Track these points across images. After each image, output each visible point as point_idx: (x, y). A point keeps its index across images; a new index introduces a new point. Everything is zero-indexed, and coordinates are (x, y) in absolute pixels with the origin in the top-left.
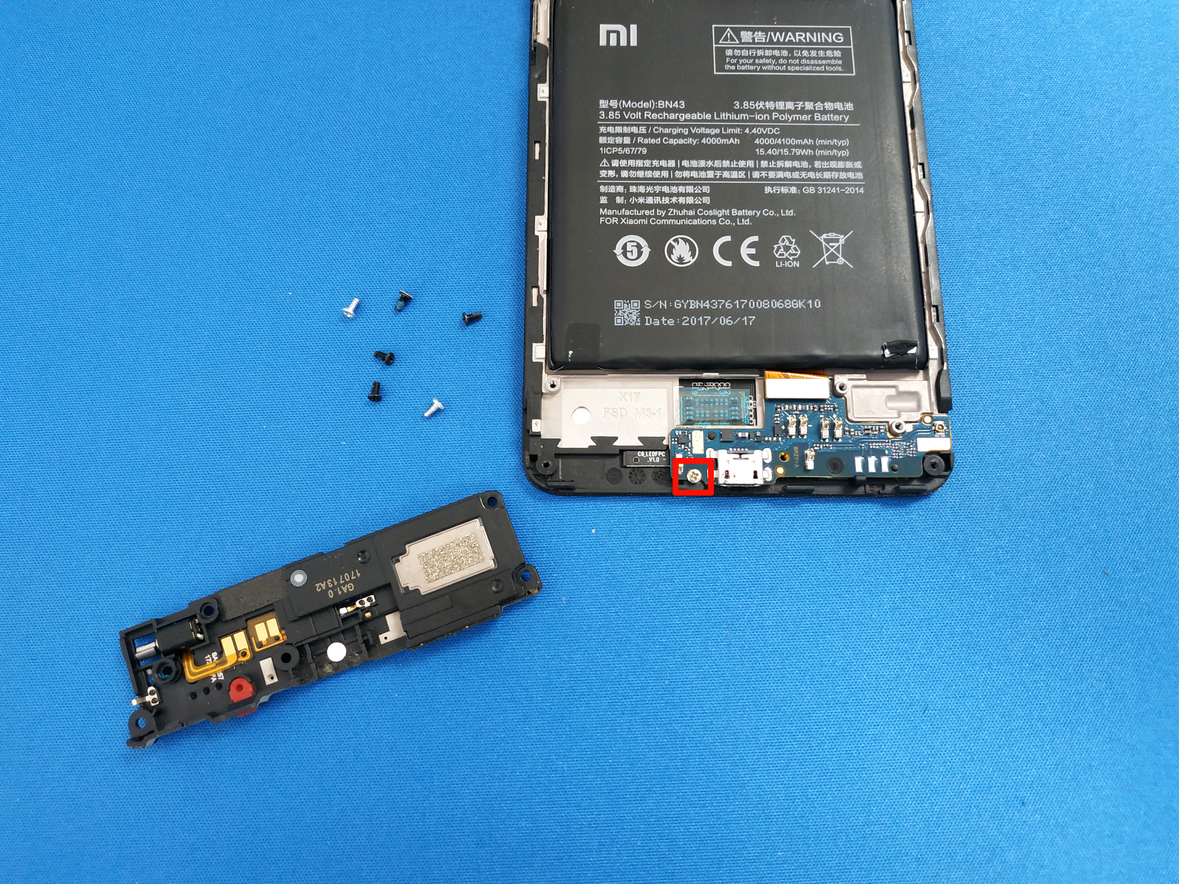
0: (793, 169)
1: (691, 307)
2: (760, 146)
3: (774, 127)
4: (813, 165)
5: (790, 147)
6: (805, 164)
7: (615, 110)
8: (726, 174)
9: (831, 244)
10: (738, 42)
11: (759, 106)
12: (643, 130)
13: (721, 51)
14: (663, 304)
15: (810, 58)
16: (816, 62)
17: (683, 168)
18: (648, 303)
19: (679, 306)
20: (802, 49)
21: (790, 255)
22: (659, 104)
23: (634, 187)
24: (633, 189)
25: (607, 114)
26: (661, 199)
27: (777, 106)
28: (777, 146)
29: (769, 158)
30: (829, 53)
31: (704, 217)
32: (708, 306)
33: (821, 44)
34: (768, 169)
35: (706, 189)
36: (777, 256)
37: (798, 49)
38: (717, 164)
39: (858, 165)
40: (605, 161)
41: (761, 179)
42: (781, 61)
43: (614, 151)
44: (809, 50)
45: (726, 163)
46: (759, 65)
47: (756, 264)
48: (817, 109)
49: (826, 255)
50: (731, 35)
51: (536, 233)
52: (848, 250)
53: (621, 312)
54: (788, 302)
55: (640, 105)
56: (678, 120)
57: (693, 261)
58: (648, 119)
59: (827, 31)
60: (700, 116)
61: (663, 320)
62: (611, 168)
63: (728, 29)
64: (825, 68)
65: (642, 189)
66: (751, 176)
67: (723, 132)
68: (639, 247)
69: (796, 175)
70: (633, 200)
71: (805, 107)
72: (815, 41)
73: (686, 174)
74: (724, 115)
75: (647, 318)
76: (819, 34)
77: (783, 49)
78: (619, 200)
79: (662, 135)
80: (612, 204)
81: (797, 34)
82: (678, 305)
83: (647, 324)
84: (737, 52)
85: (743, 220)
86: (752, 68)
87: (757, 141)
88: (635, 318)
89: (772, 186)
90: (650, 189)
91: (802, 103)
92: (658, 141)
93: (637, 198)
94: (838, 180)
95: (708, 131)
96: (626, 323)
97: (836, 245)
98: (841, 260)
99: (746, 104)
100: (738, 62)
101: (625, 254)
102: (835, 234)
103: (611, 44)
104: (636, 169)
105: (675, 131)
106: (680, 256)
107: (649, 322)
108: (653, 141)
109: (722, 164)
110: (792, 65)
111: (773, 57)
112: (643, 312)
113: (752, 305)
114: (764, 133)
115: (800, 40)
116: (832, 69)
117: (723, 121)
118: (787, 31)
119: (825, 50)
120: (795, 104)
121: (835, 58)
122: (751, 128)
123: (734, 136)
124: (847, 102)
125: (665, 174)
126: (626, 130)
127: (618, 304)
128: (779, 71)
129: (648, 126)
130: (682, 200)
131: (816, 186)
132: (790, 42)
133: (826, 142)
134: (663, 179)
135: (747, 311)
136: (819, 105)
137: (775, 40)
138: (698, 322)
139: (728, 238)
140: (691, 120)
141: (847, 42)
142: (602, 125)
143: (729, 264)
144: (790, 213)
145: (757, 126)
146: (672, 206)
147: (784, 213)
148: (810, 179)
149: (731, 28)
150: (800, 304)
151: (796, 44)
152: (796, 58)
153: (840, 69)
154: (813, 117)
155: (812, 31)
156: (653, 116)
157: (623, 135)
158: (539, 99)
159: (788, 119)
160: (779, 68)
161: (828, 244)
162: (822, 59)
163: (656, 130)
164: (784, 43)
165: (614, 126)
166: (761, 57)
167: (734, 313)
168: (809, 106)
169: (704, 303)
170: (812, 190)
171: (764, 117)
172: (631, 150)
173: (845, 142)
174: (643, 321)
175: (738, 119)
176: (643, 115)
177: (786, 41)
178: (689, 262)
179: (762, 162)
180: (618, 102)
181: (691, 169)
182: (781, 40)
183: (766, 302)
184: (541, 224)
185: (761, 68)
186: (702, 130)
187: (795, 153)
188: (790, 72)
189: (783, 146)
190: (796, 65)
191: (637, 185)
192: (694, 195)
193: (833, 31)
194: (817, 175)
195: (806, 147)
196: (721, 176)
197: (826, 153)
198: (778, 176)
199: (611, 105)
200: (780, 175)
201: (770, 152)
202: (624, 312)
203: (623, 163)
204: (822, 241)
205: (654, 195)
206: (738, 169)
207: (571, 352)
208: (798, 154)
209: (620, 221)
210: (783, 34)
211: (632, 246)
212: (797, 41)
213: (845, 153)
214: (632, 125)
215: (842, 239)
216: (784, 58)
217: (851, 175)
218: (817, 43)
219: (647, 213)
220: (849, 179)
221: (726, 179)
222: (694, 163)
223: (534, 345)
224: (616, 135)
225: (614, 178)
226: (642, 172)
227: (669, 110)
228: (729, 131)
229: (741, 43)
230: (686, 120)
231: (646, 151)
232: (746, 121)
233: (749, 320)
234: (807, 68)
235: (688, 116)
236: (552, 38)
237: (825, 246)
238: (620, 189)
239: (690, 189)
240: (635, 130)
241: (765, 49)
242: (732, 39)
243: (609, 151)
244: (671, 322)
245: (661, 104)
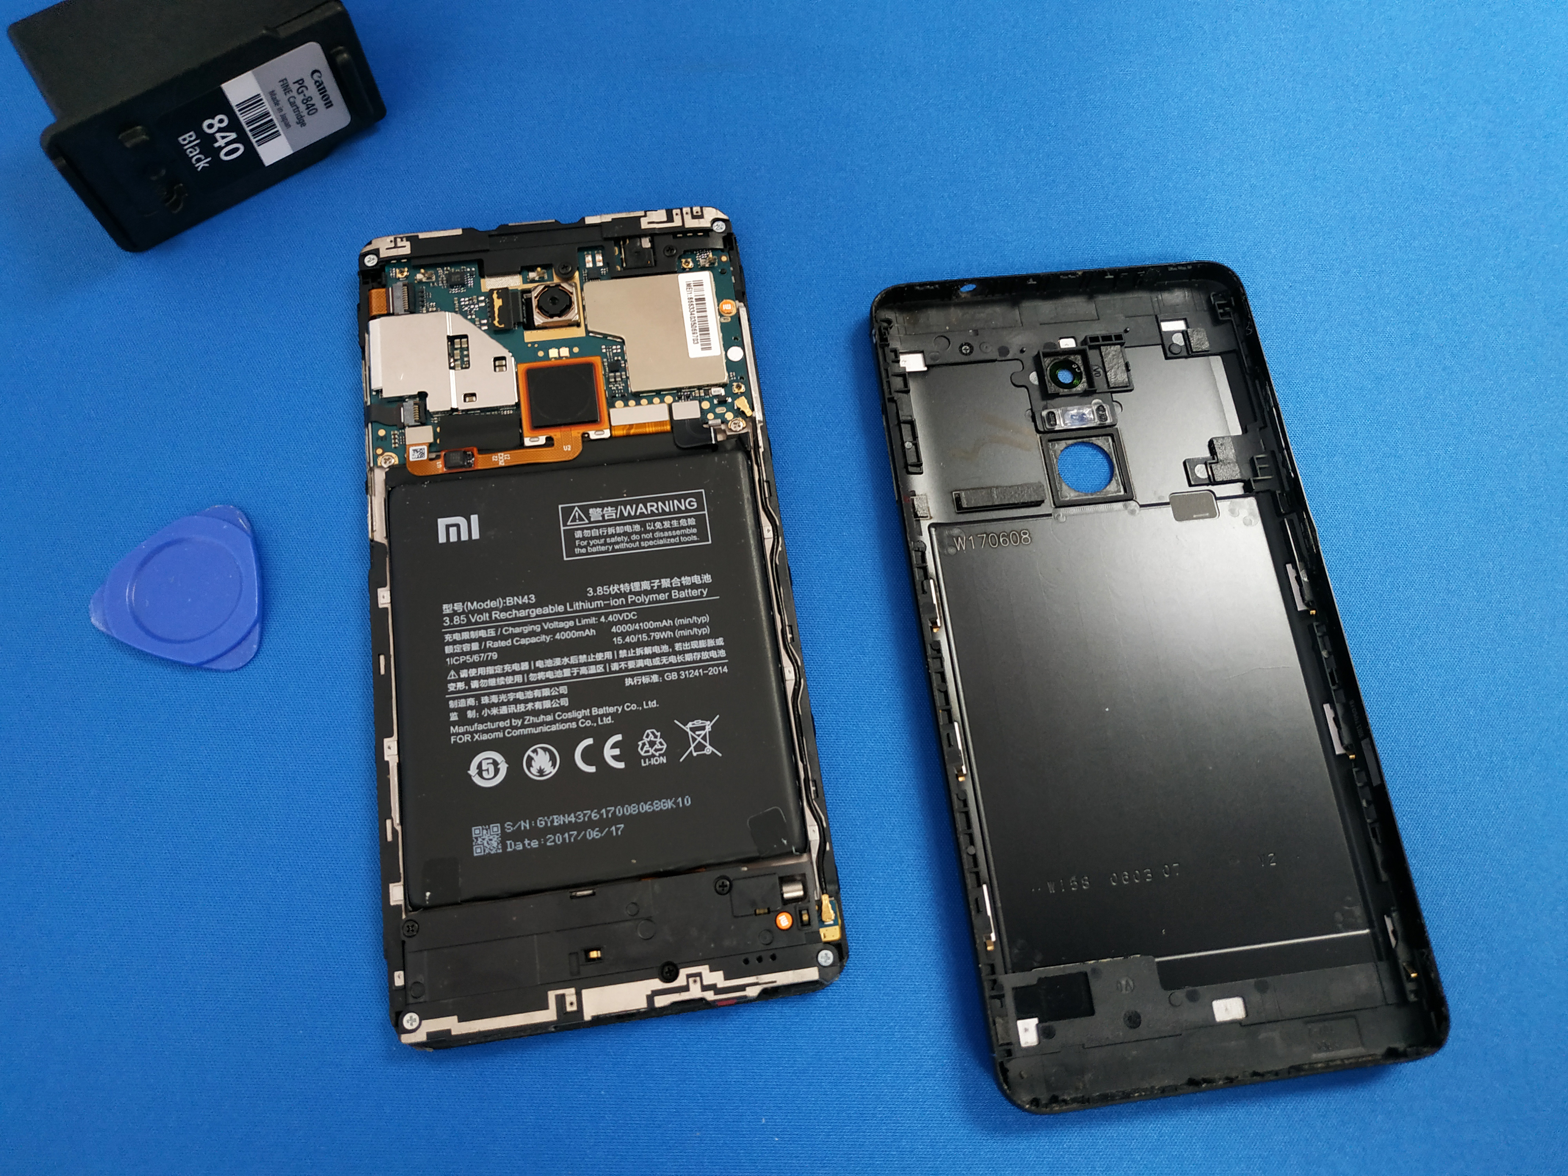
0: (653, 656)
1: (555, 824)
2: (617, 635)
3: (630, 611)
4: (673, 648)
5: (648, 631)
6: (665, 648)
7: (460, 614)
8: (583, 670)
9: (698, 733)
10: (587, 521)
11: (613, 590)
12: (492, 632)
13: (570, 534)
14: (525, 825)
15: (663, 530)
16: (670, 533)
17: (537, 670)
18: (508, 825)
19: (541, 824)
20: (655, 521)
21: (656, 750)
22: (508, 602)
23: (486, 697)
24: (485, 700)
25: (451, 620)
26: (516, 707)
27: (632, 588)
28: (635, 632)
29: (628, 646)
30: (683, 522)
31: (563, 721)
32: (573, 820)
33: (674, 512)
34: (627, 659)
35: (564, 690)
36: (642, 753)
37: (650, 521)
38: (574, 660)
39: (720, 642)
40: (452, 673)
41: (621, 671)
42: (634, 537)
43: (461, 660)
44: (661, 521)
45: (583, 658)
46: (610, 544)
47: (621, 765)
48: (674, 586)
49: (693, 746)
50: (579, 514)
51: (386, 759)
52: (715, 738)
53: (480, 840)
54: (657, 804)
55: (487, 605)
56: (528, 617)
57: (554, 771)
58: (497, 620)
59: (679, 498)
60: (552, 610)
61: (527, 842)
62: (460, 680)
63: (576, 508)
64: (680, 539)
65: (495, 699)
66: (610, 668)
67: (578, 624)
68: (495, 763)
69: (656, 661)
70: (485, 713)
71: (661, 585)
72: (667, 510)
73: (541, 676)
74: (578, 605)
75: (508, 842)
76: (671, 502)
77: (635, 523)
78: (471, 714)
79: (512, 636)
80: (463, 720)
81: (648, 504)
82: (541, 823)
83: (509, 850)
84: (587, 533)
85: (604, 719)
86: (603, 548)
87: (614, 630)
88: (495, 844)
89: (632, 676)
90: (503, 697)
91: (658, 581)
92: (508, 643)
93: (490, 710)
94: (701, 661)
95: (562, 625)
96: (487, 852)
97: (703, 733)
98: (709, 750)
99: (599, 590)
100: (588, 544)
101: (480, 774)
102: (700, 721)
103: (452, 540)
104: (487, 677)
105: (527, 629)
106: (540, 767)
107: (511, 848)
108: (503, 644)
109: (579, 660)
110: (645, 540)
111: (625, 534)
112: (504, 837)
113: (620, 811)
114: (621, 619)
115: (652, 511)
116: (687, 539)
117: (576, 611)
118: (637, 502)
119: (678, 519)
120: (651, 583)
121: (689, 527)
122: (606, 615)
123: (589, 626)
124: (705, 574)
125: (519, 678)
126: (474, 635)
127: (476, 831)
128: (633, 549)
129: (496, 628)
130: (538, 705)
131: (678, 671)
132: (642, 515)
133: (685, 621)
134: (517, 684)
135: (615, 820)
136: (676, 581)
137: (626, 514)
138: (564, 839)
139: (589, 741)
140: (543, 615)
141: (700, 507)
142: (446, 633)
143: (592, 769)
144: (653, 704)
145: (612, 613)
146: (528, 713)
147: (647, 705)
148: (671, 664)
149: (578, 506)
150: (669, 804)
151: (648, 516)
152: (649, 532)
153: (695, 538)
154: (670, 596)
155: (663, 500)
156: (501, 616)
157: (470, 641)
158: (380, 606)
159: (645, 601)
160: (632, 545)
161: (694, 733)
162: (676, 529)
163: (506, 631)
164: (635, 517)
165: (460, 632)
166: (613, 536)
167: (602, 824)
168: (665, 583)
169: (568, 816)
170: (674, 676)
171: (620, 601)
172: (480, 657)
173: (705, 619)
174: (505, 847)
175: (593, 607)
176: (490, 617)
177: (638, 514)
178: (550, 773)
179: (621, 652)
180: (463, 605)
181: (546, 669)
182: (633, 514)
183: (634, 807)
184: (389, 748)
185: (613, 547)
186: (555, 625)
187: (654, 637)
188: (644, 548)
189: (641, 631)
190: (648, 540)
191: (489, 695)
192: (551, 698)
193: (685, 497)
194: (678, 658)
195: (665, 629)
196: (578, 673)
197: (686, 633)
198: (638, 666)
199: (456, 608)
200: (640, 663)
201: (628, 640)
202: (484, 839)
203: (473, 672)
204: (688, 730)
205: (508, 703)
206: (596, 663)
207: (428, 894)
208: (657, 638)
209: (473, 737)
210: (634, 506)
211: (488, 764)
212: (649, 512)
213: (706, 631)
214: (479, 629)
215: (708, 726)
216: (636, 533)
217: (713, 654)
218: (670, 513)
219: (502, 724)
220: (712, 659)
221: (584, 676)
222: (549, 663)
223: (391, 885)
224: (462, 642)
225: (464, 691)
226: (494, 679)
227: (518, 607)
228: (584, 622)
229: (590, 522)
230: (537, 616)
231: (496, 656)
232: (601, 608)
233: (617, 829)
234: (661, 542)
235: (539, 611)
236: (389, 537)
237: (692, 736)
238: (471, 702)
239: (546, 692)
240: (482, 634)
241: (615, 525)
242: (581, 519)
243: (456, 660)
244: (535, 844)
245: (510, 601)
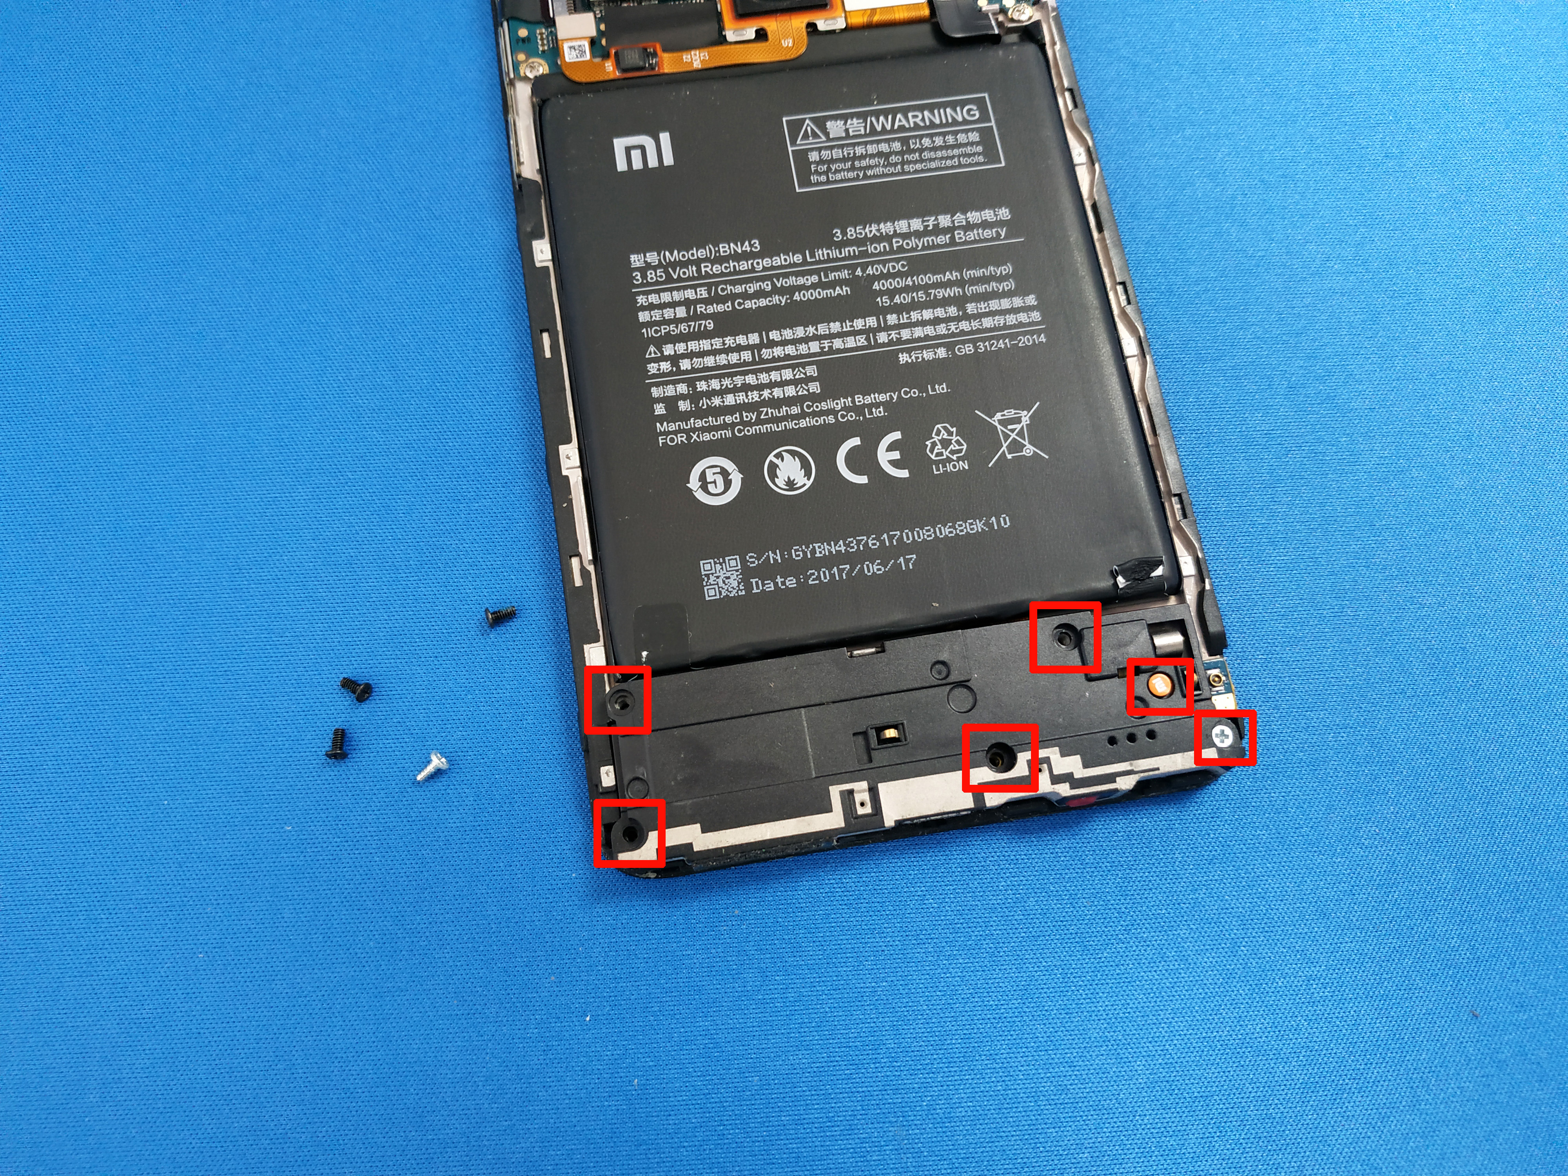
0: (936, 321)
1: (818, 555)
2: (881, 293)
3: (897, 260)
4: (965, 310)
5: (926, 288)
6: (952, 311)
7: (655, 268)
8: (838, 344)
9: (1010, 427)
10: (824, 139)
11: (871, 231)
12: (703, 292)
13: (802, 156)
14: (775, 557)
15: (935, 149)
16: (944, 153)
17: (772, 344)
18: (751, 557)
19: (799, 556)
20: (921, 137)
21: (953, 452)
22: (721, 250)
23: (703, 382)
24: (702, 386)
25: (644, 276)
26: (747, 396)
27: (897, 228)
28: (907, 289)
29: (898, 309)
30: (962, 138)
31: (815, 414)
32: (843, 549)
33: (947, 125)
34: (899, 327)
35: (812, 371)
36: (933, 457)
37: (915, 137)
38: (822, 329)
39: (1031, 300)
40: (652, 349)
41: (891, 343)
42: (893, 159)
43: (663, 331)
44: (931, 136)
45: (835, 327)
46: (861, 169)
47: (904, 474)
48: (956, 225)
49: (1005, 445)
50: (812, 129)
51: (565, 472)
52: (1036, 433)
53: (712, 578)
54: (960, 526)
55: (693, 255)
56: (753, 270)
57: (809, 483)
58: (708, 276)
59: (953, 105)
60: (785, 260)
61: (779, 580)
62: (664, 358)
63: (807, 121)
64: (959, 161)
65: (715, 384)
66: (876, 340)
67: (823, 280)
68: (724, 473)
69: (942, 329)
70: (704, 403)
71: (939, 224)
72: (937, 121)
73: (778, 351)
74: (821, 253)
75: (754, 581)
76: (942, 111)
77: (894, 140)
78: (684, 406)
79: (733, 297)
80: (673, 414)
81: (910, 115)
82: (797, 554)
83: (755, 591)
84: (826, 154)
85: (874, 410)
86: (851, 175)
87: (876, 286)
88: (735, 584)
89: (909, 351)
90: (727, 382)
91: (933, 218)
92: (728, 307)
93: (710, 400)
94: (1006, 327)
95: (801, 281)
96: (724, 594)
97: (1018, 427)
98: (1029, 450)
99: (851, 232)
100: (829, 169)
101: (704, 487)
102: (1013, 411)
103: (635, 167)
104: (702, 354)
105: (752, 288)
106: (789, 478)
107: (758, 588)
108: (720, 308)
109: (829, 329)
110: (909, 162)
111: (880, 154)
112: (747, 574)
113: (908, 537)
114: (885, 272)
115: (915, 123)
116: (969, 161)
117: (820, 262)
118: (894, 112)
119: (955, 133)
120: (923, 221)
121: (972, 144)
122: (864, 267)
123: (840, 283)
124: (1000, 207)
125: (746, 356)
126: (677, 296)
127: (706, 566)
128: (892, 174)
129: (709, 286)
130: (777, 393)
131: (974, 342)
132: (902, 129)
133: (978, 273)
134: (745, 364)
135: (903, 548)
136: (959, 218)
137: (879, 128)
138: (832, 576)
139: (856, 441)
140: (773, 268)
141: (985, 117)
142: (639, 293)
143: (863, 480)
144: (942, 389)
145: (873, 263)
146: (764, 403)
147: (934, 390)
148: (963, 333)
149: (810, 119)
150: (979, 526)
151: (910, 129)
152: (914, 151)
153: (981, 159)
154: (953, 238)
155: (931, 108)
156: (714, 269)
157: (673, 305)
158: (538, 265)
159: (917, 246)
160: (892, 170)
161: (1006, 428)
162: (953, 147)
163: (723, 290)
164: (892, 131)
165: (657, 292)
166: (862, 157)
167: (884, 554)
168: (944, 221)
169: (835, 545)
170: (968, 349)
171: (881, 247)
172: (689, 326)
173: (1007, 269)
174: (748, 587)
175: (843, 255)
176: (699, 270)
177: (896, 127)
178: (805, 485)
179: (889, 317)
180: (659, 255)
181: (784, 343)
182: (888, 127)
183: (928, 531)
184: (568, 458)
185: (865, 173)
186: (792, 281)
187: (935, 295)
188: (909, 173)
189: (915, 288)
190: (916, 162)
191: (706, 379)
192: (795, 382)
193: (963, 104)
194: (972, 324)
195: (949, 284)
196: (830, 347)
197: (981, 289)
198: (916, 335)
199: (649, 261)
200: (919, 332)
201: (897, 300)
202: (718, 577)
203: (681, 348)
204: (996, 424)
205: (735, 390)
206: (855, 333)
207: (644, 654)
208: (940, 296)
209: (689, 438)
210: (890, 117)
211: (714, 474)
212: (912, 125)
213: (1010, 285)
214: (685, 288)
215: (1026, 417)
216: (897, 153)
217: (1023, 317)
218: (941, 125)
219: (729, 419)
220: (1021, 325)
221: (839, 351)
222: (788, 334)
223: (586, 647)
224: (662, 306)
225: (671, 373)
226: (712, 358)
227: (737, 257)
228: (832, 276)
229: (829, 139)
230: (765, 269)
231: (712, 325)
232: (855, 257)
233: (907, 561)
234: (933, 165)
235: (767, 262)
236: (543, 170)
237: (1002, 431)
238: (682, 388)
239: (788, 374)
240: (690, 294)
241: (866, 143)
242: (815, 135)
243: (656, 332)
244: (791, 582)
245: (724, 249)
